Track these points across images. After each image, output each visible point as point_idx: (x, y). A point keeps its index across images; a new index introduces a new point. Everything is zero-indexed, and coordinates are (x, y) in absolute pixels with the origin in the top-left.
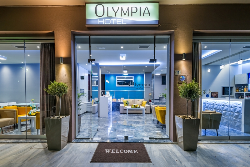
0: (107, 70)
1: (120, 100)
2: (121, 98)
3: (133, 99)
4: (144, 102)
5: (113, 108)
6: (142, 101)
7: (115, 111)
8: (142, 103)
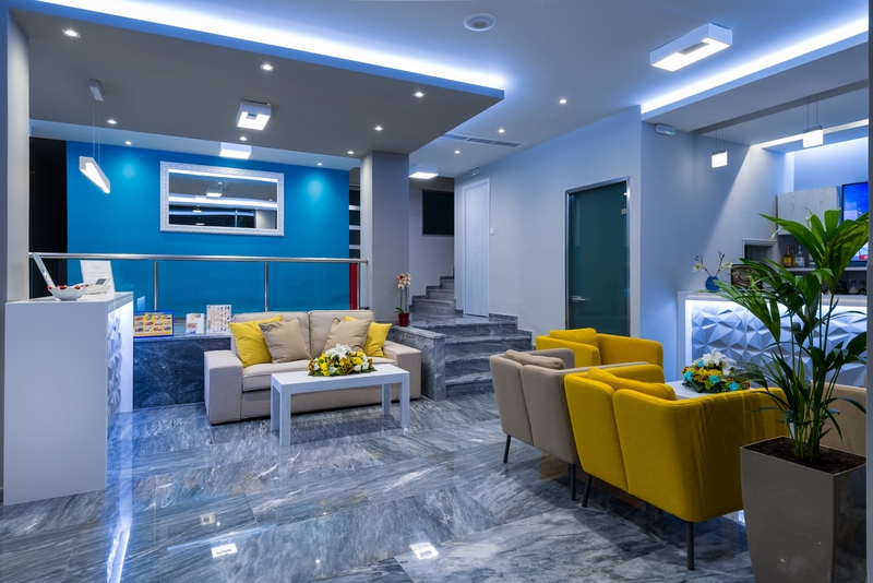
0: (95, 82)
1: (197, 325)
2: (212, 309)
3: (301, 315)
4: (379, 330)
5: (139, 380)
6: (364, 321)
7: (158, 404)
8: (368, 339)
